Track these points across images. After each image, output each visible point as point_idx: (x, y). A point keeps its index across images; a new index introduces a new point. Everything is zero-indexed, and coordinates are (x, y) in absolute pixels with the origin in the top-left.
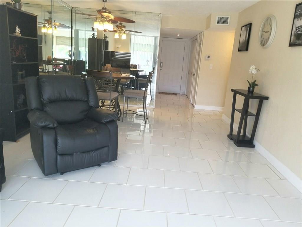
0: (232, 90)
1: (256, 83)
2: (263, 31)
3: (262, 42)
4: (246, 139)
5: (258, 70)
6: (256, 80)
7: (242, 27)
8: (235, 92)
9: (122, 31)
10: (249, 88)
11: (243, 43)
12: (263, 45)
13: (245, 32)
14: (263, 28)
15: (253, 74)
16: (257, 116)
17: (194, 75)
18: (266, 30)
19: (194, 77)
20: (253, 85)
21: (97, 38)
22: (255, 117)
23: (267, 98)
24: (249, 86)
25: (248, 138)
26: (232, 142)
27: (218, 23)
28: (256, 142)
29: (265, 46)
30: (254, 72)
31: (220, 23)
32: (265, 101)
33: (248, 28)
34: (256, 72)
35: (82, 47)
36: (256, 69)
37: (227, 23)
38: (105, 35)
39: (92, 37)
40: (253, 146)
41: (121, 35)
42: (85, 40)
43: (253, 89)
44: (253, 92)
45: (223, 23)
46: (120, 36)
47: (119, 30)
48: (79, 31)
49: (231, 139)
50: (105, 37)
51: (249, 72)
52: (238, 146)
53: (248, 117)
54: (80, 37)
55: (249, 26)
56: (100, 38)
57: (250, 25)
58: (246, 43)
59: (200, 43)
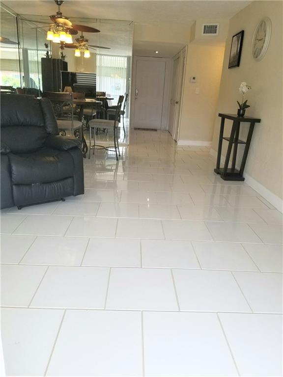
0: (220, 115)
1: (247, 104)
2: (256, 39)
3: (255, 54)
4: (235, 172)
5: (249, 87)
6: (247, 101)
7: (233, 37)
8: (223, 117)
9: (84, 46)
10: (239, 111)
11: (234, 57)
12: (257, 57)
13: (237, 43)
14: (256, 36)
15: (244, 93)
16: (248, 144)
17: (177, 103)
18: (259, 38)
19: (177, 106)
20: (244, 107)
21: (52, 58)
22: (245, 145)
23: (259, 121)
24: (239, 108)
25: (237, 170)
26: (219, 176)
27: (204, 33)
28: (246, 175)
29: (258, 57)
30: (245, 89)
31: (207, 33)
32: (256, 124)
33: (239, 37)
34: (248, 90)
35: (34, 72)
36: (247, 86)
37: (216, 32)
38: (62, 53)
39: (45, 57)
40: (243, 180)
41: (84, 53)
42: (36, 63)
43: (244, 111)
44: (243, 114)
45: (211, 33)
46: (82, 53)
47: (81, 45)
48: (29, 51)
49: (218, 173)
50: (63, 57)
51: (239, 90)
52: (225, 180)
53: (239, 144)
54: (30, 59)
55: (240, 35)
56: (56, 58)
57: (242, 33)
58: (237, 57)
59: (184, 62)
